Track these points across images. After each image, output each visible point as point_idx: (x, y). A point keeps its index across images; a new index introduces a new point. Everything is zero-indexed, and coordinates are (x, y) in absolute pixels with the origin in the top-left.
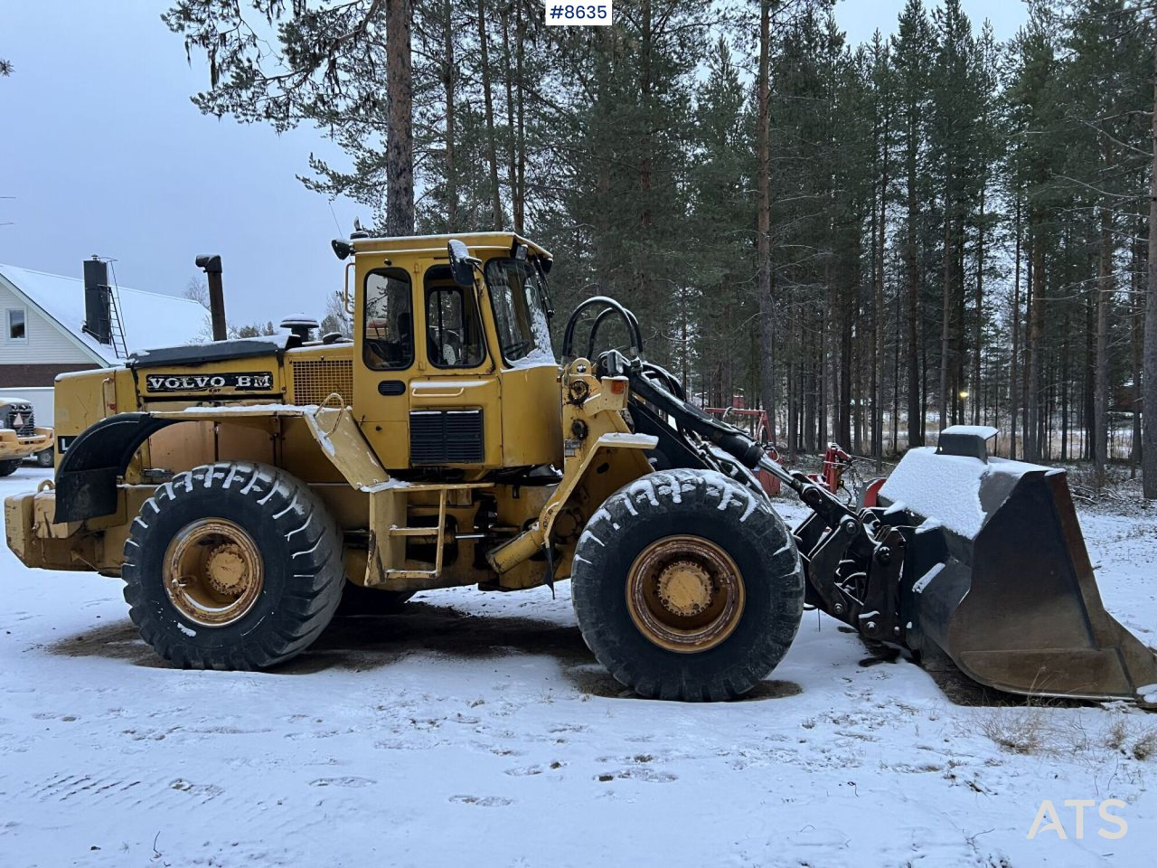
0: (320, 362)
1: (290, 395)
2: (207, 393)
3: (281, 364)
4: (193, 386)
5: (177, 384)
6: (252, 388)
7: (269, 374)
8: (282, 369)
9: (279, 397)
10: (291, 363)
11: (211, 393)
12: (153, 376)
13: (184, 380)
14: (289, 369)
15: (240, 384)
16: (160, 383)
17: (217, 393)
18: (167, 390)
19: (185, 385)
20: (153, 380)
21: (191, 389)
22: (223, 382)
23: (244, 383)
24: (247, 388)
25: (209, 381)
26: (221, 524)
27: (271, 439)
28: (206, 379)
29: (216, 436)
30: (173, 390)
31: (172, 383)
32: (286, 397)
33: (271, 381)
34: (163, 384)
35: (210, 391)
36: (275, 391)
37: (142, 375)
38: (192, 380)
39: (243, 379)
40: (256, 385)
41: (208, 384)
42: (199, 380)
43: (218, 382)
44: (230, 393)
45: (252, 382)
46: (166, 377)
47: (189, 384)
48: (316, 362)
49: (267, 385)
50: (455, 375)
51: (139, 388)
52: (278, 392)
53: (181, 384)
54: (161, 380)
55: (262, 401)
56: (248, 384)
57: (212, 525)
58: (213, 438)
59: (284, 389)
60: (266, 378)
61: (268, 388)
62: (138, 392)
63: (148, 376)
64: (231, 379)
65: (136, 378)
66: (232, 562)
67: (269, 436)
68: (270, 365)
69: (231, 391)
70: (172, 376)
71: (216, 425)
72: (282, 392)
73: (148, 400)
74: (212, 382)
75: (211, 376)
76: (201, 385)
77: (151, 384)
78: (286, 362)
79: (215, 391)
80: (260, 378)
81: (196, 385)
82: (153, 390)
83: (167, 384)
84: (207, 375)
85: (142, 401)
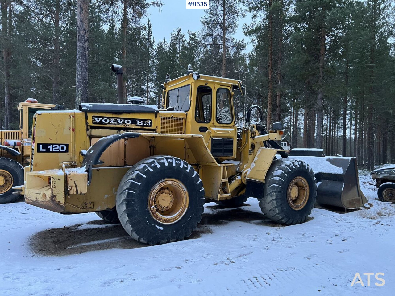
0: (171, 118)
1: (159, 129)
2: (123, 126)
3: (156, 117)
4: (116, 122)
5: (108, 121)
6: (143, 125)
7: (151, 120)
8: (156, 119)
9: (154, 130)
10: (160, 117)
11: (125, 127)
12: (96, 117)
13: (112, 120)
14: (159, 119)
15: (138, 124)
16: (99, 120)
17: (127, 127)
18: (103, 123)
19: (112, 122)
20: (96, 119)
21: (115, 124)
22: (130, 122)
23: (140, 123)
24: (141, 126)
25: (124, 121)
26: (171, 181)
27: (149, 147)
28: (123, 120)
29: (125, 145)
30: (106, 124)
31: (106, 121)
32: (157, 130)
33: (151, 123)
34: (101, 121)
35: (124, 125)
36: (153, 128)
37: (90, 116)
38: (116, 120)
39: (140, 122)
40: (145, 125)
41: (123, 122)
42: (119, 120)
43: (128, 122)
44: (133, 127)
45: (144, 123)
46: (103, 118)
47: (114, 122)
48: (170, 118)
49: (150, 125)
50: (223, 126)
51: (88, 121)
52: (154, 128)
53: (110, 121)
54: (100, 119)
55: (147, 131)
56: (142, 124)
57: (168, 181)
58: (124, 146)
59: (156, 127)
60: (150, 122)
61: (150, 126)
62: (87, 123)
63: (93, 117)
64: (134, 121)
65: (87, 117)
66: (167, 197)
67: (149, 146)
68: (151, 117)
69: (134, 126)
70: (106, 117)
71: (125, 141)
72: (156, 128)
73: (92, 127)
74: (125, 122)
75: (125, 119)
76: (120, 123)
77: (95, 120)
78: (158, 116)
79: (127, 126)
80: (147, 122)
81: (118, 122)
82: (95, 123)
83: (103, 121)
84: (123, 119)
85: (89, 128)
